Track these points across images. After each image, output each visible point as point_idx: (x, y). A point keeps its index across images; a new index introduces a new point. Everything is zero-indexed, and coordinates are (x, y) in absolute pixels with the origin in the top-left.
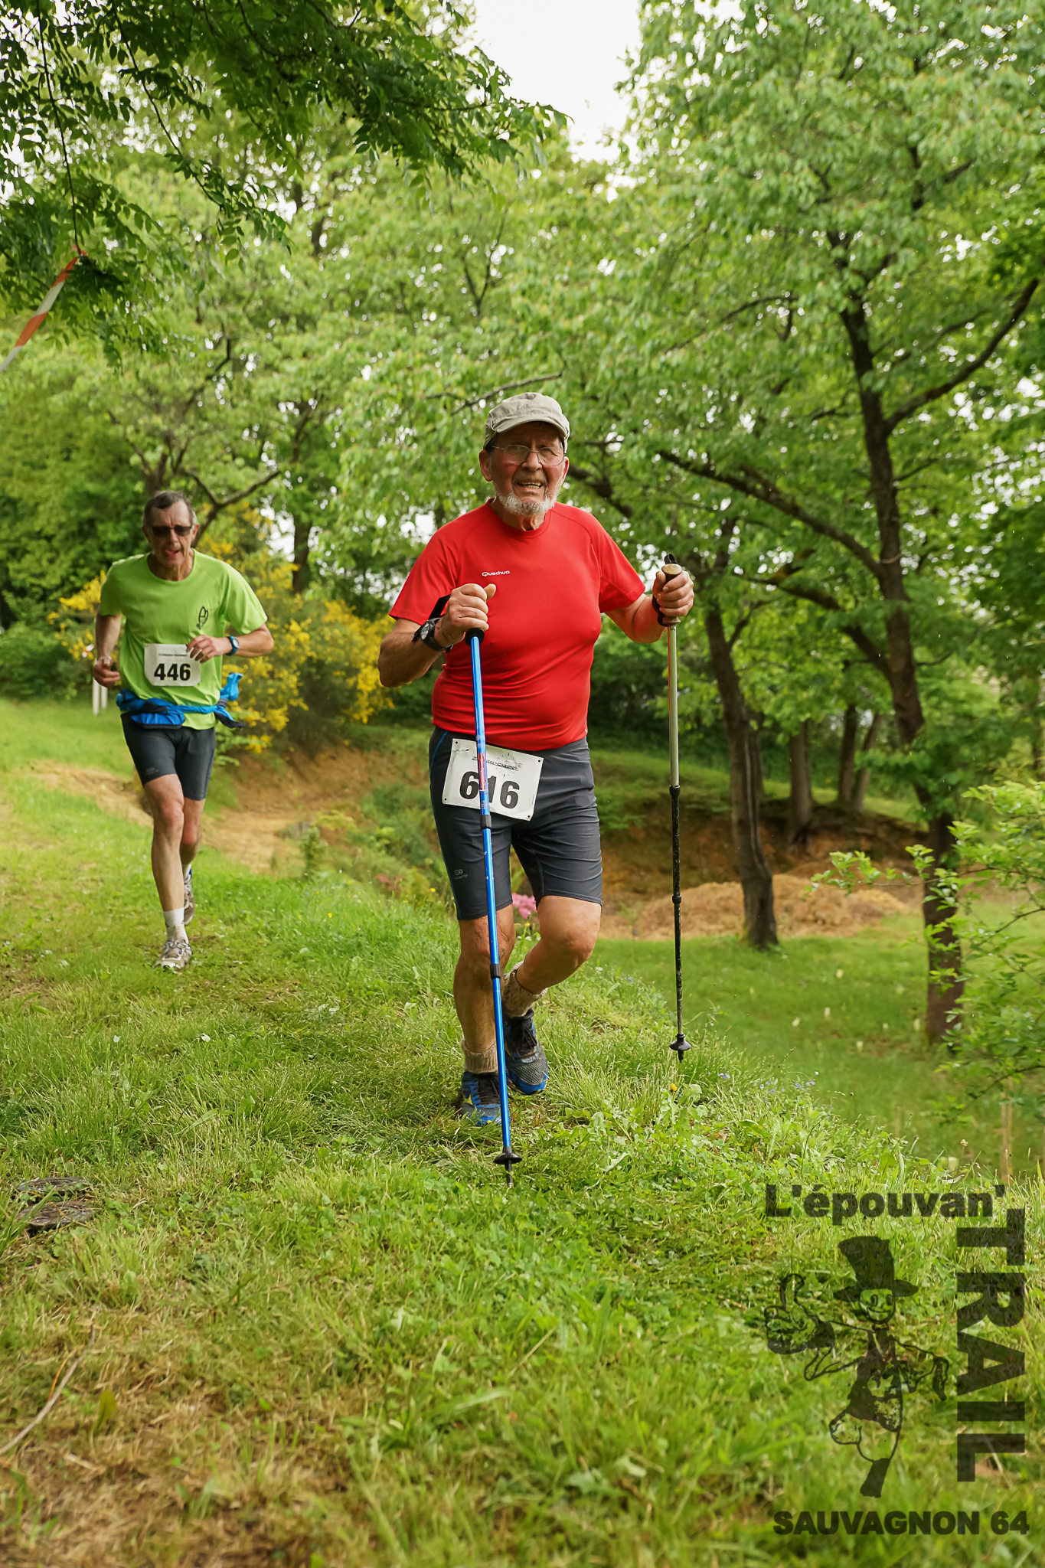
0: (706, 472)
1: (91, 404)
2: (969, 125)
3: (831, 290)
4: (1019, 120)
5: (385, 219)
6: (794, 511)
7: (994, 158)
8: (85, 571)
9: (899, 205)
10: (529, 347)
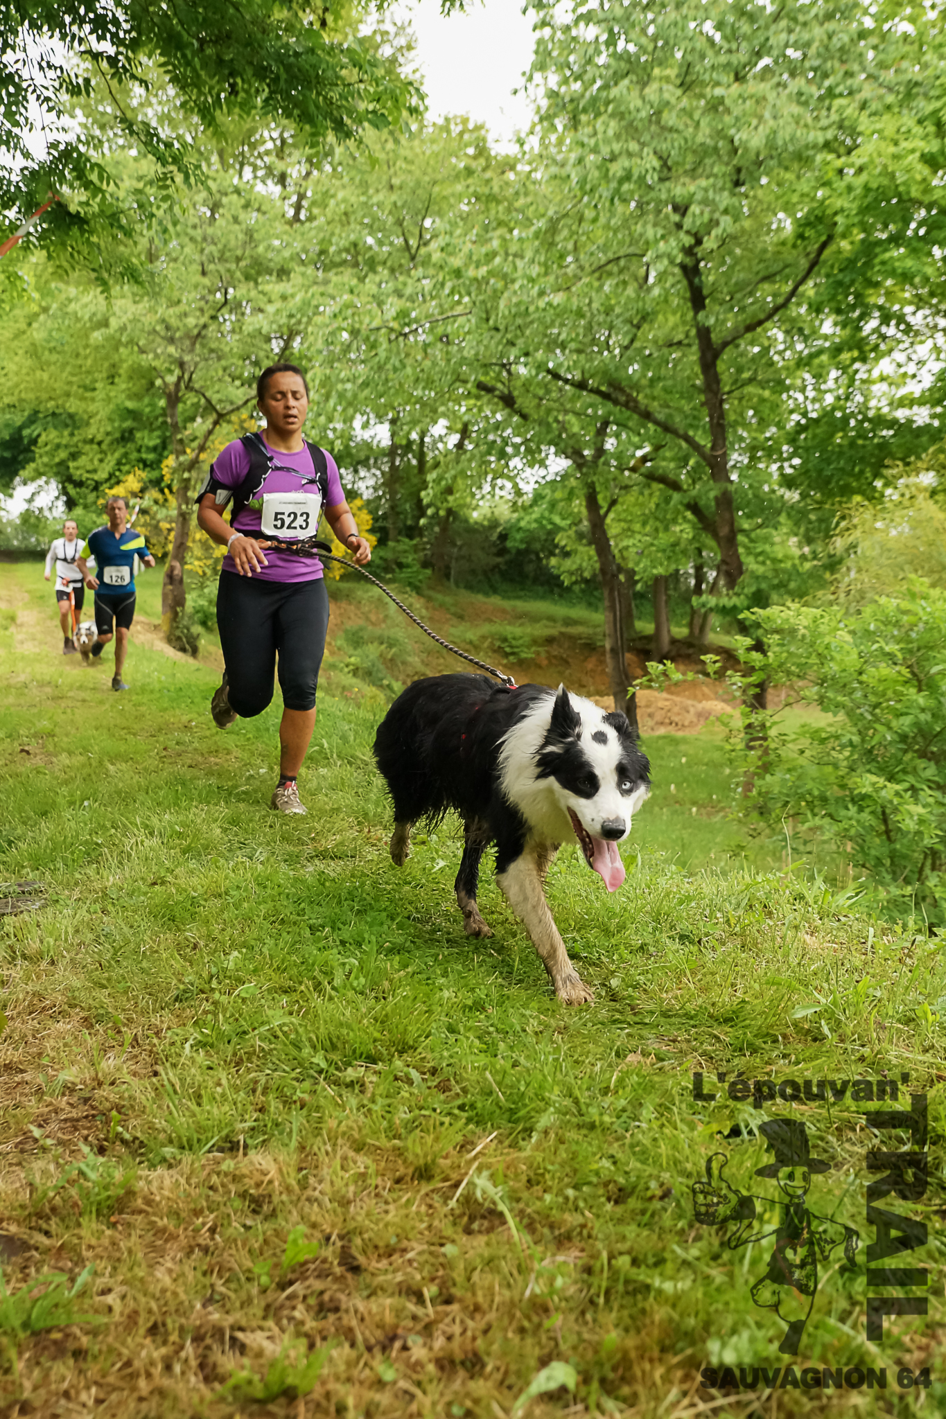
0: (581, 385)
1: (124, 339)
2: (771, 123)
3: (672, 246)
4: (809, 120)
5: (340, 195)
6: (647, 416)
7: (791, 148)
8: (125, 468)
9: (720, 184)
10: (447, 291)
